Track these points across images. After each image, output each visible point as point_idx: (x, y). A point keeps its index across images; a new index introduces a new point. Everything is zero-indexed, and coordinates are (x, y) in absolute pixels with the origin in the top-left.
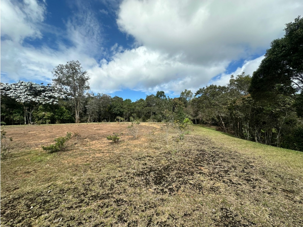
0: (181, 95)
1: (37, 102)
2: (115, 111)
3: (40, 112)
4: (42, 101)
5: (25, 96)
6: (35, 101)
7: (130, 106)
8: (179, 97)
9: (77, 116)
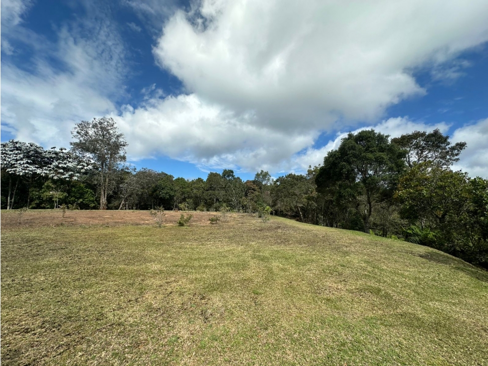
0: (256, 177)
1: (44, 175)
2: (162, 194)
3: (46, 191)
4: (53, 175)
5: (25, 165)
6: (41, 173)
7: (183, 188)
8: (253, 179)
9: (103, 200)
